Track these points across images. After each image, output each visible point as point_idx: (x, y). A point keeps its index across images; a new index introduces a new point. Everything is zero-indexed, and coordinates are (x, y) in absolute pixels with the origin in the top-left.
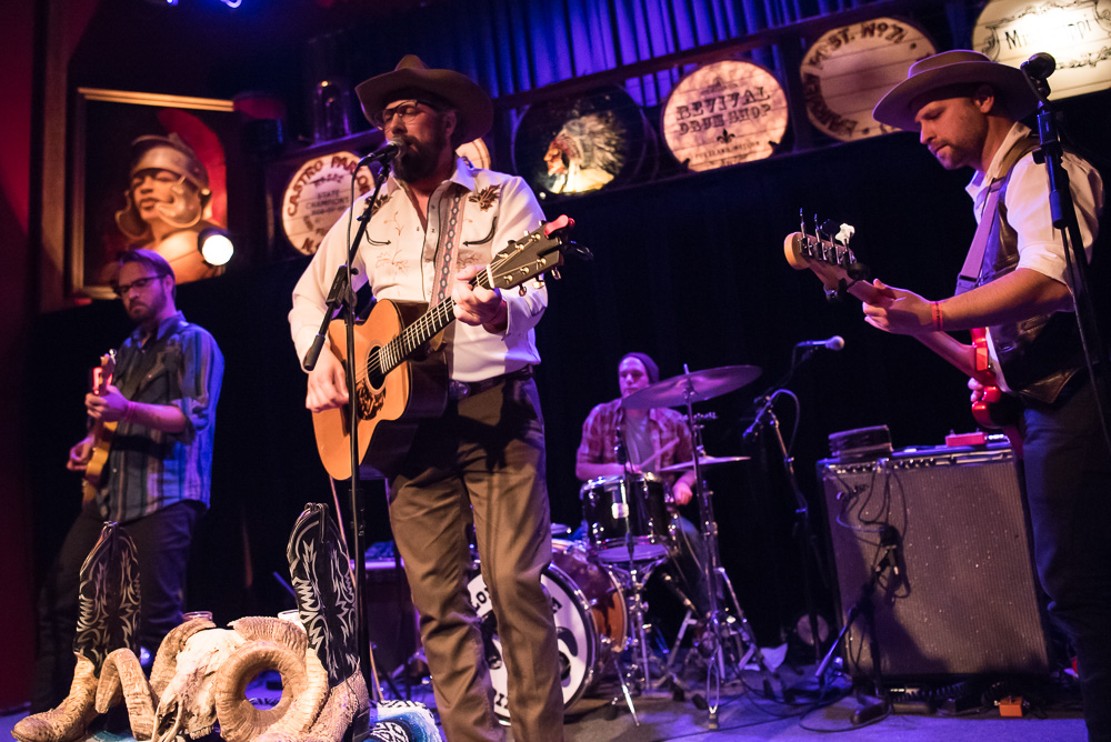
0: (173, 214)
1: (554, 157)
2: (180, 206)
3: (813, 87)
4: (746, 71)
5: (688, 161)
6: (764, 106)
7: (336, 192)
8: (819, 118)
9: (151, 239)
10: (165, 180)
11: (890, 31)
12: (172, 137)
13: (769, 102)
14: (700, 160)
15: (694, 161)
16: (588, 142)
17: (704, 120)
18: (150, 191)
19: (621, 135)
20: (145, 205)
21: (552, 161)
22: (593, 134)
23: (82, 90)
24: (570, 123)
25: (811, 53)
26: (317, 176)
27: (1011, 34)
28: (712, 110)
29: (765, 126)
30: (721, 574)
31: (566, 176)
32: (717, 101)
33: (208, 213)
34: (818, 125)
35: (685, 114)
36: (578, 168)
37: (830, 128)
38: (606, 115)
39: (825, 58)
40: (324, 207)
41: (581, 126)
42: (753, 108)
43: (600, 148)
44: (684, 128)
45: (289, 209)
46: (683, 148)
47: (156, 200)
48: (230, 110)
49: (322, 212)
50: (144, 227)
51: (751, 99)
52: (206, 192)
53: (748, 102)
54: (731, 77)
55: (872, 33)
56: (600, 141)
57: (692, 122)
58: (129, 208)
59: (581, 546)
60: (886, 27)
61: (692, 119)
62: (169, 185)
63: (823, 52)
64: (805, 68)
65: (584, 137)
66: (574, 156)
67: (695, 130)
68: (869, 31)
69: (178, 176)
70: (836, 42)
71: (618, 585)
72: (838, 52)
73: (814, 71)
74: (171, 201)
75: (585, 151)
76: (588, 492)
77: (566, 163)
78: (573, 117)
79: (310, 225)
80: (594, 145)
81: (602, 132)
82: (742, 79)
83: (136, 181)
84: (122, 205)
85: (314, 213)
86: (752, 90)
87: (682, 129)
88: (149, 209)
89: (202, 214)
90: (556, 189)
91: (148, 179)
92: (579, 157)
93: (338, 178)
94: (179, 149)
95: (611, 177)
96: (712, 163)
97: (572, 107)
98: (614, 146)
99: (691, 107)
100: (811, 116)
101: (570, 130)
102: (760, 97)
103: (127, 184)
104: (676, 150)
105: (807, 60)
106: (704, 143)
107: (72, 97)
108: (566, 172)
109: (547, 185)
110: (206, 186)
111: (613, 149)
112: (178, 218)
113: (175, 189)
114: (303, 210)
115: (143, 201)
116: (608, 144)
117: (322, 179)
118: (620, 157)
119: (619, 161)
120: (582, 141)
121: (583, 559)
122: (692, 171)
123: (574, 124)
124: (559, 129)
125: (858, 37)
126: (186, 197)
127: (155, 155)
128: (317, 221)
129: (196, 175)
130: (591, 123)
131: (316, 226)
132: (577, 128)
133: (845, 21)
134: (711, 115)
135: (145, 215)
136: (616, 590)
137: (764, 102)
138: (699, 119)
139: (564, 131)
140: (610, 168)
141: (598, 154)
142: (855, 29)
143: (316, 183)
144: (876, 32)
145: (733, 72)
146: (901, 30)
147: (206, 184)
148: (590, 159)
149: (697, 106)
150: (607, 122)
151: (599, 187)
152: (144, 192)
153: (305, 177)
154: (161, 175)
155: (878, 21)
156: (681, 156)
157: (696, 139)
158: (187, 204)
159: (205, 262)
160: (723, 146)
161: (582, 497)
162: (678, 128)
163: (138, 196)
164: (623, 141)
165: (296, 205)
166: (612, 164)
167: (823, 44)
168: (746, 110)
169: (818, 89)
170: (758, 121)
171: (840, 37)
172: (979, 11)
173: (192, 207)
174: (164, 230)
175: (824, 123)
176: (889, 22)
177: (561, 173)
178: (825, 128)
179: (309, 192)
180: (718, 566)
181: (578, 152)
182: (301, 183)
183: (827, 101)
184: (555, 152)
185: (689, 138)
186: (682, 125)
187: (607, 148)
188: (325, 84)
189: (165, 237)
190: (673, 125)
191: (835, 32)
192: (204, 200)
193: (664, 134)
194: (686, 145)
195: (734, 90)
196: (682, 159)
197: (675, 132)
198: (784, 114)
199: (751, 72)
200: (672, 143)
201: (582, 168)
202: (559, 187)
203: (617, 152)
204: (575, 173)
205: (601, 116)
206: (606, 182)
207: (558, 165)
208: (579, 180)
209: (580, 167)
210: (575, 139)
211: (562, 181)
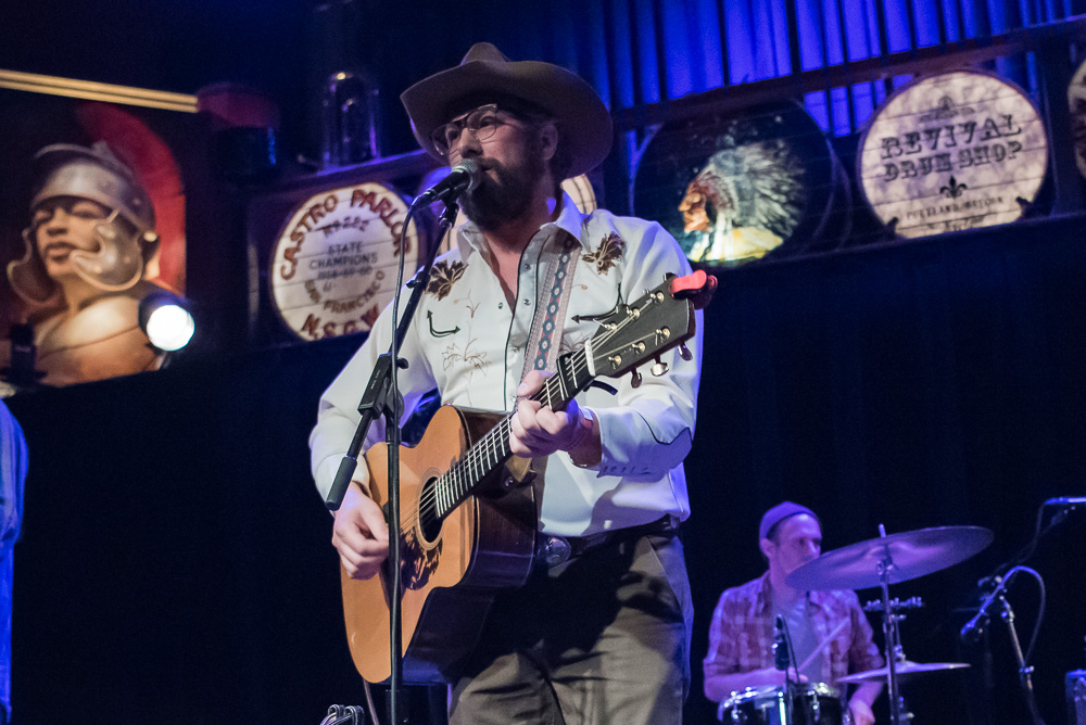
0: (98, 269)
1: (694, 206)
2: (110, 258)
4: (988, 90)
5: (895, 221)
6: (1012, 144)
7: (357, 246)
9: (63, 306)
10: (85, 215)
12: (99, 149)
13: (1020, 138)
14: (913, 221)
15: (905, 222)
16: (747, 186)
17: (922, 160)
18: (62, 231)
19: (796, 178)
21: (690, 212)
22: (754, 173)
24: (719, 155)
26: (327, 220)
28: (935, 147)
29: (1012, 174)
31: (711, 236)
32: (943, 133)
33: (153, 270)
35: (895, 150)
36: (730, 226)
38: (775, 146)
40: (338, 269)
41: (737, 160)
42: (996, 147)
43: (764, 196)
44: (891, 172)
45: (283, 268)
46: (889, 202)
47: (72, 246)
48: (192, 110)
50: (50, 286)
51: (994, 133)
52: (150, 237)
53: (988, 136)
54: (965, 97)
56: (764, 185)
57: (904, 163)
58: (28, 256)
61: (904, 158)
62: (92, 224)
64: (1076, 90)
65: (740, 178)
66: (724, 205)
67: (907, 176)
69: (108, 210)
74: (96, 249)
75: (742, 198)
77: (712, 216)
78: (724, 147)
79: (315, 295)
80: (755, 190)
81: (768, 172)
82: (981, 101)
83: (41, 215)
84: (18, 252)
85: (322, 276)
86: (995, 118)
87: (888, 173)
88: (58, 259)
89: (144, 271)
90: (696, 254)
91: (59, 212)
92: (732, 207)
93: (360, 224)
94: (109, 167)
95: (779, 241)
96: (931, 226)
97: (726, 132)
98: (786, 194)
99: (903, 140)
101: (720, 165)
102: (1006, 130)
104: (878, 204)
105: (1077, 79)
106: (921, 195)
108: (711, 230)
109: (683, 248)
110: (152, 227)
111: (783, 199)
112: (106, 277)
113: (101, 230)
114: (305, 271)
115: (50, 246)
116: (777, 190)
117: (338, 226)
118: (794, 210)
119: (793, 216)
120: (737, 184)
122: (900, 237)
123: (725, 157)
124: (703, 163)
126: (118, 241)
127: (72, 177)
128: (327, 289)
129: (135, 210)
130: (752, 156)
131: (325, 297)
132: (730, 164)
134: (933, 153)
135: (54, 268)
137: (1012, 138)
138: (914, 158)
139: (711, 168)
140: (779, 226)
141: (761, 205)
143: (327, 228)
145: (968, 89)
147: (152, 223)
148: (748, 212)
149: (912, 138)
150: (777, 156)
151: (759, 255)
152: (51, 233)
153: (308, 221)
154: (80, 208)
156: (885, 213)
157: (909, 189)
160: (948, 201)
162: (882, 170)
163: (43, 240)
164: (799, 187)
165: (293, 262)
166: (782, 220)
168: (986, 148)
170: (1002, 167)
173: (127, 260)
174: (84, 293)
177: (703, 232)
179: (314, 243)
181: (730, 200)
182: (303, 229)
184: (696, 199)
185: (898, 187)
186: (889, 167)
187: (776, 197)
189: (84, 305)
190: (875, 166)
192: (148, 249)
193: (861, 179)
194: (893, 198)
195: (969, 118)
196: (886, 219)
197: (878, 176)
198: (1042, 157)
199: (995, 92)
200: (872, 192)
201: (736, 225)
202: (701, 253)
203: (790, 202)
204: (725, 232)
205: (766, 147)
206: (770, 247)
207: (697, 220)
208: (730, 242)
209: (733, 223)
210: (727, 180)
211: (706, 243)
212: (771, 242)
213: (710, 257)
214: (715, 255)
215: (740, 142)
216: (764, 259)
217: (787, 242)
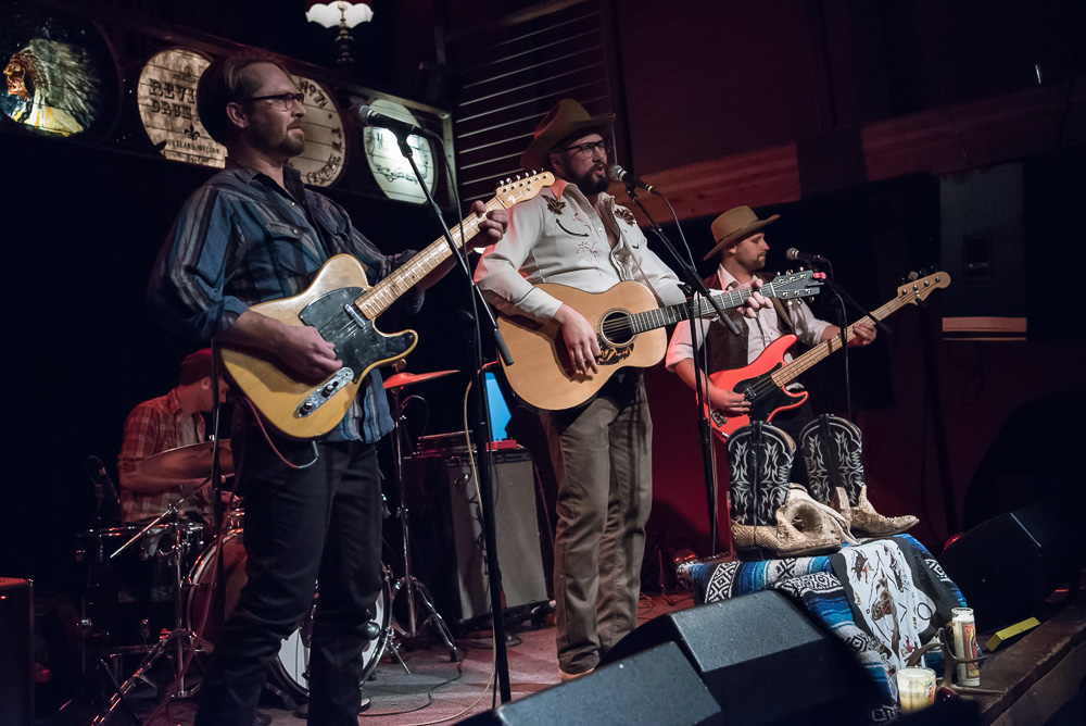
1: (15, 75)
16: (58, 75)
17: (175, 105)
19: (93, 83)
21: (13, 77)
22: (64, 67)
24: (38, 41)
27: (380, 136)
28: (182, 99)
31: (29, 106)
32: (187, 91)
35: (158, 91)
36: (43, 102)
38: (81, 53)
41: (52, 51)
43: (70, 88)
44: (155, 107)
46: (154, 128)
56: (71, 79)
57: (165, 103)
61: (163, 99)
66: (40, 83)
67: (165, 113)
75: (53, 84)
77: (30, 91)
80: (64, 81)
81: (75, 70)
87: (154, 105)
90: (16, 116)
92: (46, 87)
96: (179, 154)
97: (44, 24)
98: (87, 93)
99: (163, 86)
101: (38, 49)
104: (148, 126)
106: (173, 130)
108: (28, 100)
111: (85, 96)
116: (81, 89)
118: (92, 109)
119: (91, 113)
120: (50, 68)
123: (42, 44)
130: (63, 53)
132: (47, 52)
134: (181, 103)
138: (170, 101)
139: (31, 48)
140: (81, 117)
141: (69, 95)
146: (323, 97)
148: (58, 96)
149: (169, 87)
150: (80, 61)
151: (66, 134)
157: (166, 123)
160: (189, 141)
162: (149, 102)
164: (95, 91)
177: (22, 99)
181: (45, 81)
184: (17, 69)
185: (159, 119)
186: (155, 101)
187: (79, 93)
190: (146, 98)
193: (137, 104)
194: (157, 125)
197: (148, 106)
200: (144, 117)
201: (49, 104)
202: (19, 115)
203: (89, 101)
204: (40, 106)
205: (73, 51)
206: (74, 131)
207: (18, 87)
208: (43, 118)
209: (46, 100)
210: (43, 64)
211: (24, 110)
212: (73, 127)
213: (27, 122)
214: (31, 121)
215: (53, 37)
216: (68, 138)
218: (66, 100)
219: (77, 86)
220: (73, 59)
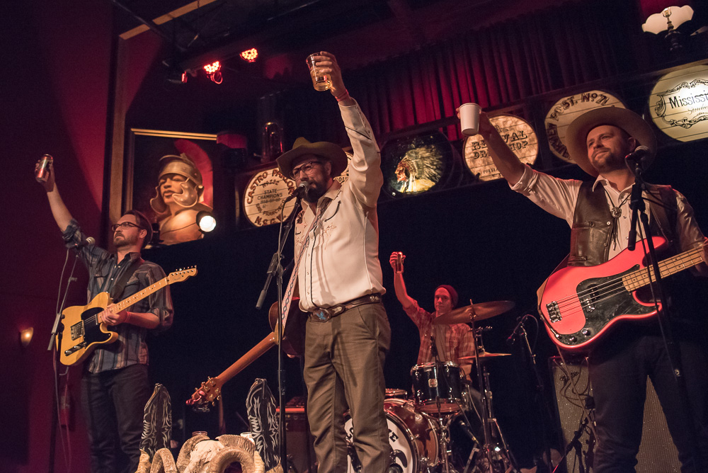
0: (182, 200)
1: (401, 172)
2: (186, 195)
3: (553, 131)
4: (513, 122)
5: (479, 174)
6: (524, 142)
7: (275, 190)
8: (557, 150)
9: (169, 214)
10: (178, 180)
11: (599, 98)
12: (182, 156)
13: (527, 140)
14: (486, 174)
15: (483, 175)
16: (420, 163)
18: (169, 186)
19: (439, 159)
20: (166, 194)
21: (399, 174)
22: (423, 158)
23: (133, 130)
24: (410, 152)
25: (552, 111)
26: (264, 181)
27: (673, 99)
29: (525, 154)
30: (494, 422)
31: (408, 183)
33: (202, 199)
34: (556, 153)
35: (477, 147)
36: (414, 179)
37: (563, 156)
38: (431, 148)
39: (560, 114)
40: (268, 199)
41: (416, 153)
42: (517, 144)
43: (427, 167)
44: (476, 156)
45: (248, 199)
46: (476, 167)
47: (173, 192)
48: (215, 139)
49: (267, 202)
50: (165, 206)
51: (516, 138)
52: (201, 187)
53: (514, 140)
54: (504, 125)
55: (588, 100)
56: (427, 162)
57: (481, 152)
58: (157, 196)
59: (411, 403)
60: (597, 96)
61: (481, 149)
62: (181, 183)
63: (559, 111)
64: (548, 120)
65: (417, 160)
66: (412, 171)
67: (483, 157)
68: (586, 98)
69: (186, 178)
70: (566, 105)
71: (433, 427)
72: (567, 111)
73: (553, 121)
74: (181, 192)
75: (419, 168)
76: (415, 371)
77: (408, 176)
78: (411, 149)
79: (259, 209)
80: (424, 164)
81: (428, 157)
82: (511, 126)
83: (162, 181)
84: (154, 195)
85: (262, 202)
86: (516, 132)
87: (475, 156)
88: (168, 197)
89: (198, 200)
90: (402, 190)
91: (168, 180)
92: (415, 171)
93: (276, 182)
94: (186, 162)
95: (434, 183)
96: (493, 175)
97: (412, 143)
98: (436, 165)
99: (481, 143)
100: (552, 148)
101: (410, 156)
102: (521, 137)
103: (156, 183)
104: (472, 168)
105: (549, 115)
106: (488, 164)
107: (127, 133)
108: (407, 180)
109: (396, 188)
110: (201, 184)
111: (435, 167)
112: (185, 202)
113: (183, 185)
114: (256, 201)
115: (165, 192)
116: (432, 164)
117: (267, 183)
118: (439, 172)
119: (439, 174)
120: (416, 162)
121: (413, 411)
122: (482, 181)
123: (412, 152)
124: (404, 155)
125: (579, 102)
126: (189, 189)
127: (173, 166)
128: (264, 207)
129: (195, 177)
130: (422, 152)
131: (263, 210)
132: (414, 155)
133: (572, 92)
135: (166, 200)
136: (431, 429)
137: (524, 140)
139: (406, 156)
140: (434, 178)
141: (427, 170)
142: (578, 97)
143: (264, 185)
144: (590, 99)
145: (505, 122)
146: (605, 97)
147: (201, 182)
148: (421, 173)
150: (431, 152)
151: (426, 190)
152: (165, 187)
153: (257, 181)
154: (176, 177)
155: (591, 93)
156: (475, 171)
157: (484, 162)
158: (190, 194)
159: (200, 230)
161: (411, 374)
162: (473, 155)
163: (163, 190)
164: (441, 162)
165: (252, 197)
166: (435, 176)
167: (558, 105)
168: (514, 144)
169: (556, 132)
170: (521, 151)
171: (568, 101)
172: (654, 85)
173: (192, 196)
174: (177, 209)
175: (560, 152)
176: (599, 93)
177: (404, 181)
178: (560, 156)
179: (259, 190)
180: (492, 418)
181: (414, 169)
182: (255, 185)
183: (561, 140)
184: (401, 169)
185: (479, 161)
186: (475, 153)
187: (432, 167)
188: (269, 124)
189: (177, 213)
190: (470, 153)
191: (566, 99)
192: (200, 192)
193: (465, 159)
194: (478, 165)
195: (506, 133)
196: (475, 173)
197: (471, 157)
198: (536, 147)
199: (516, 123)
200: (469, 164)
201: (417, 178)
202: (404, 189)
203: (437, 168)
204: (413, 181)
205: (427, 148)
206: (431, 186)
207: (403, 176)
208: (415, 185)
209: (416, 177)
210: (413, 161)
211: (405, 185)
212: (430, 184)
213: (407, 191)
214: (409, 190)
215: (417, 147)
216: (428, 191)
217: (437, 184)
218: (425, 173)
219: (430, 164)
220: (427, 152)
